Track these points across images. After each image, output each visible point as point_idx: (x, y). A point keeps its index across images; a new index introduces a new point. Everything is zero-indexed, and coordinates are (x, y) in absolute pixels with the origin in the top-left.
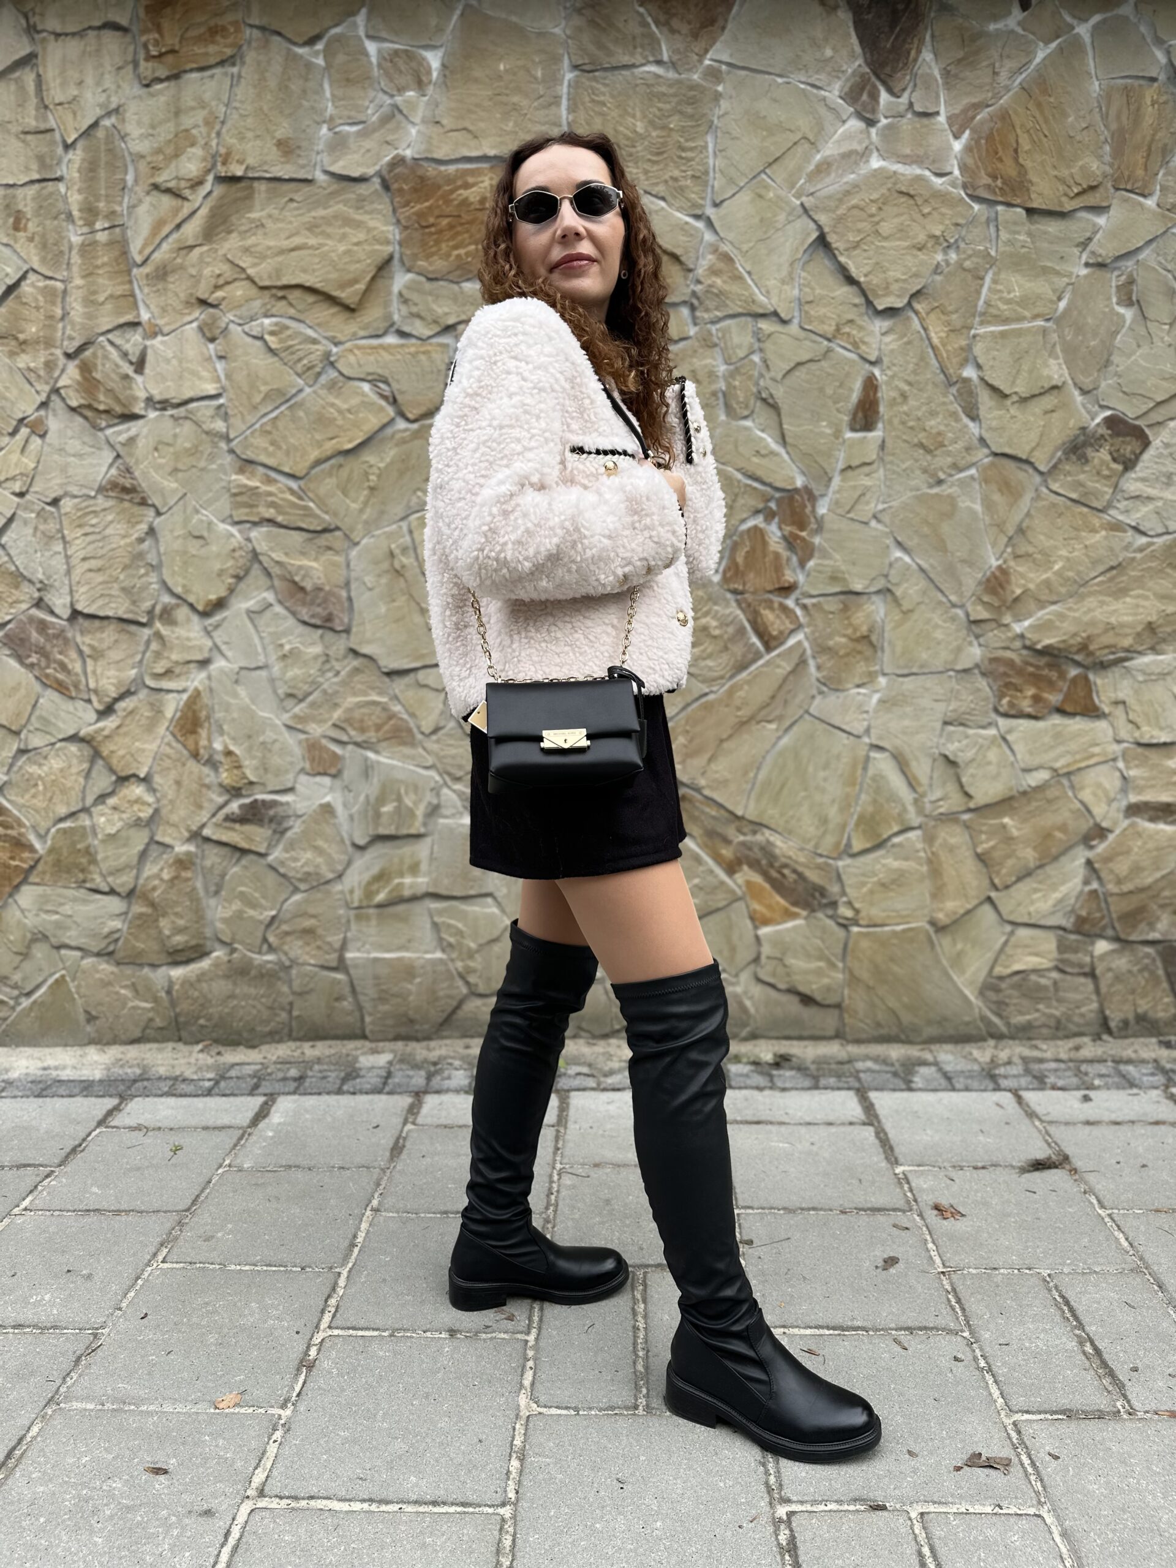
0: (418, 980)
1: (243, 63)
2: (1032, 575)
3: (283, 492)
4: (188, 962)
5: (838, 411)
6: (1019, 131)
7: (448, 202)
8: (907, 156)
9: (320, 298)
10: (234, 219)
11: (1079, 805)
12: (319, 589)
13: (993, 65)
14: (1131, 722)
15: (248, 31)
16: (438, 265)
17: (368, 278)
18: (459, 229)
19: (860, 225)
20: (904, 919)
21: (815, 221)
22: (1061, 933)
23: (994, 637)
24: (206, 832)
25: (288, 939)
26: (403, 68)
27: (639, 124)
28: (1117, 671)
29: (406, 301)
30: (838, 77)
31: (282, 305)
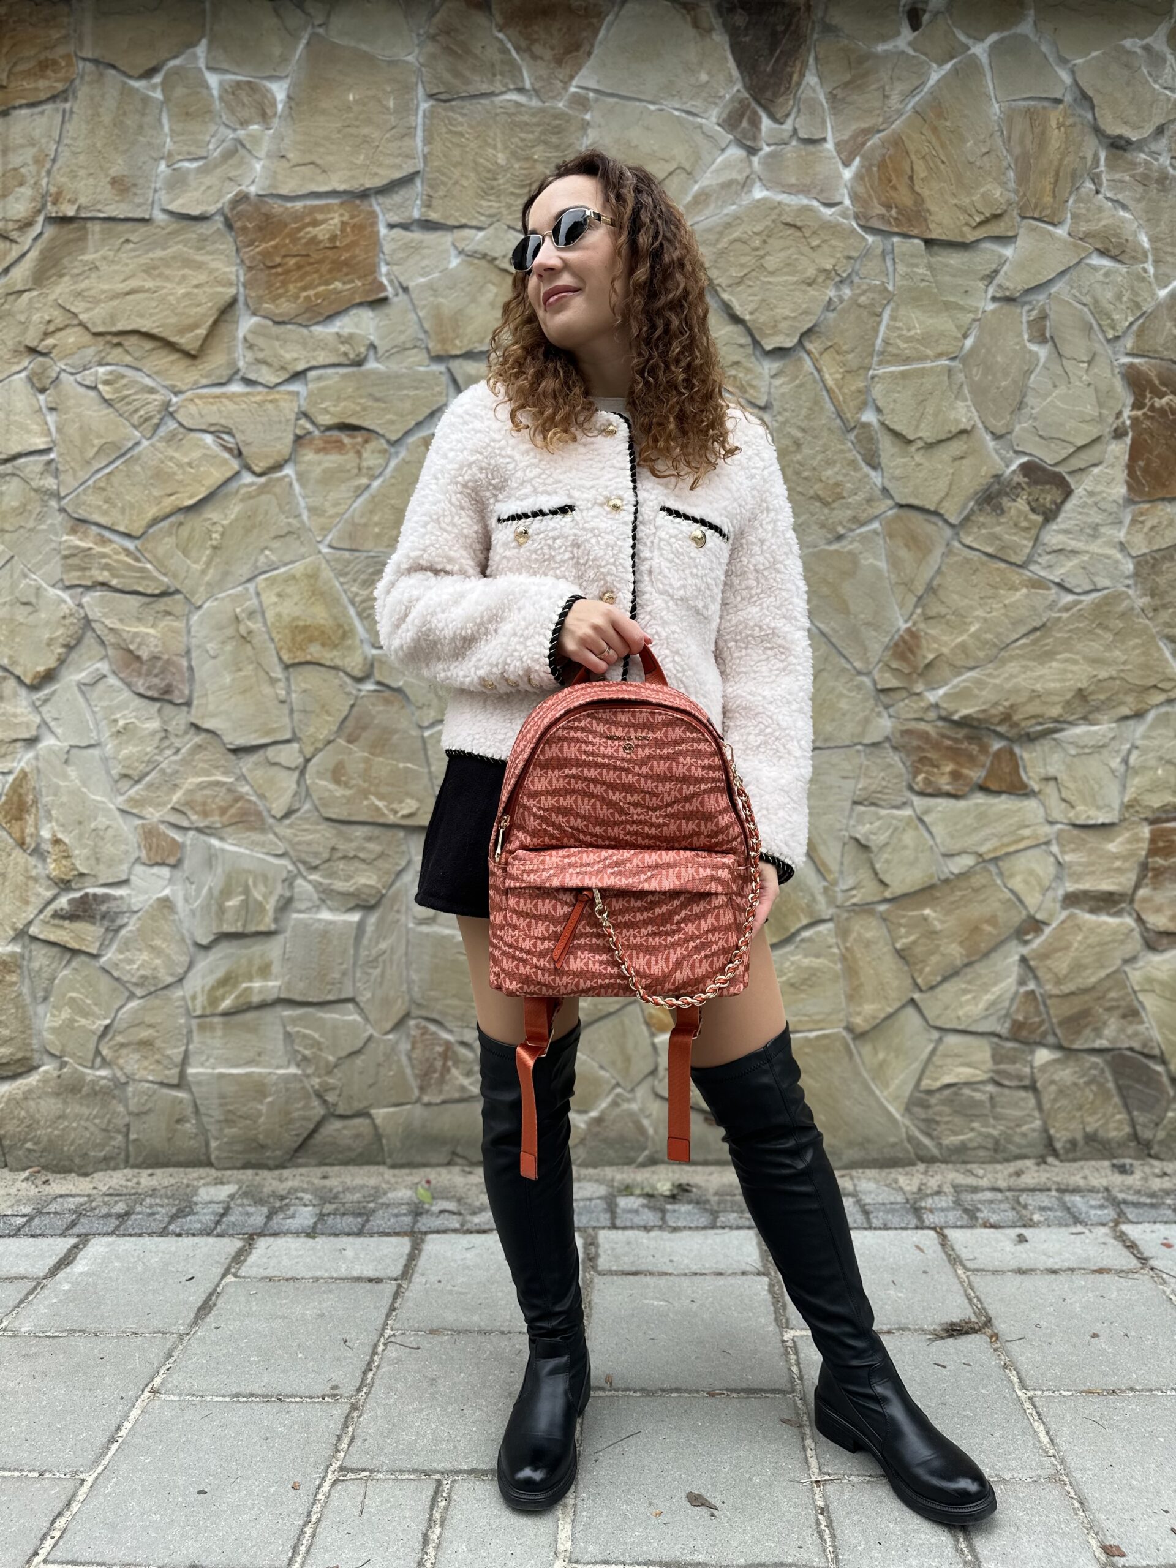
0: (269, 1099)
1: (75, 98)
2: (945, 638)
3: (118, 553)
4: (14, 1077)
6: (913, 157)
7: (295, 241)
8: (792, 186)
9: (158, 344)
10: (65, 261)
11: (1009, 895)
12: (155, 658)
13: (883, 88)
14: (1064, 800)
15: (81, 64)
16: (285, 307)
17: (209, 322)
18: (308, 269)
19: (743, 260)
20: (817, 1025)
22: (996, 1040)
23: (906, 708)
24: (33, 930)
25: (124, 1051)
26: (246, 100)
27: (500, 155)
28: (1046, 744)
29: (251, 347)
30: (715, 104)
31: (116, 354)
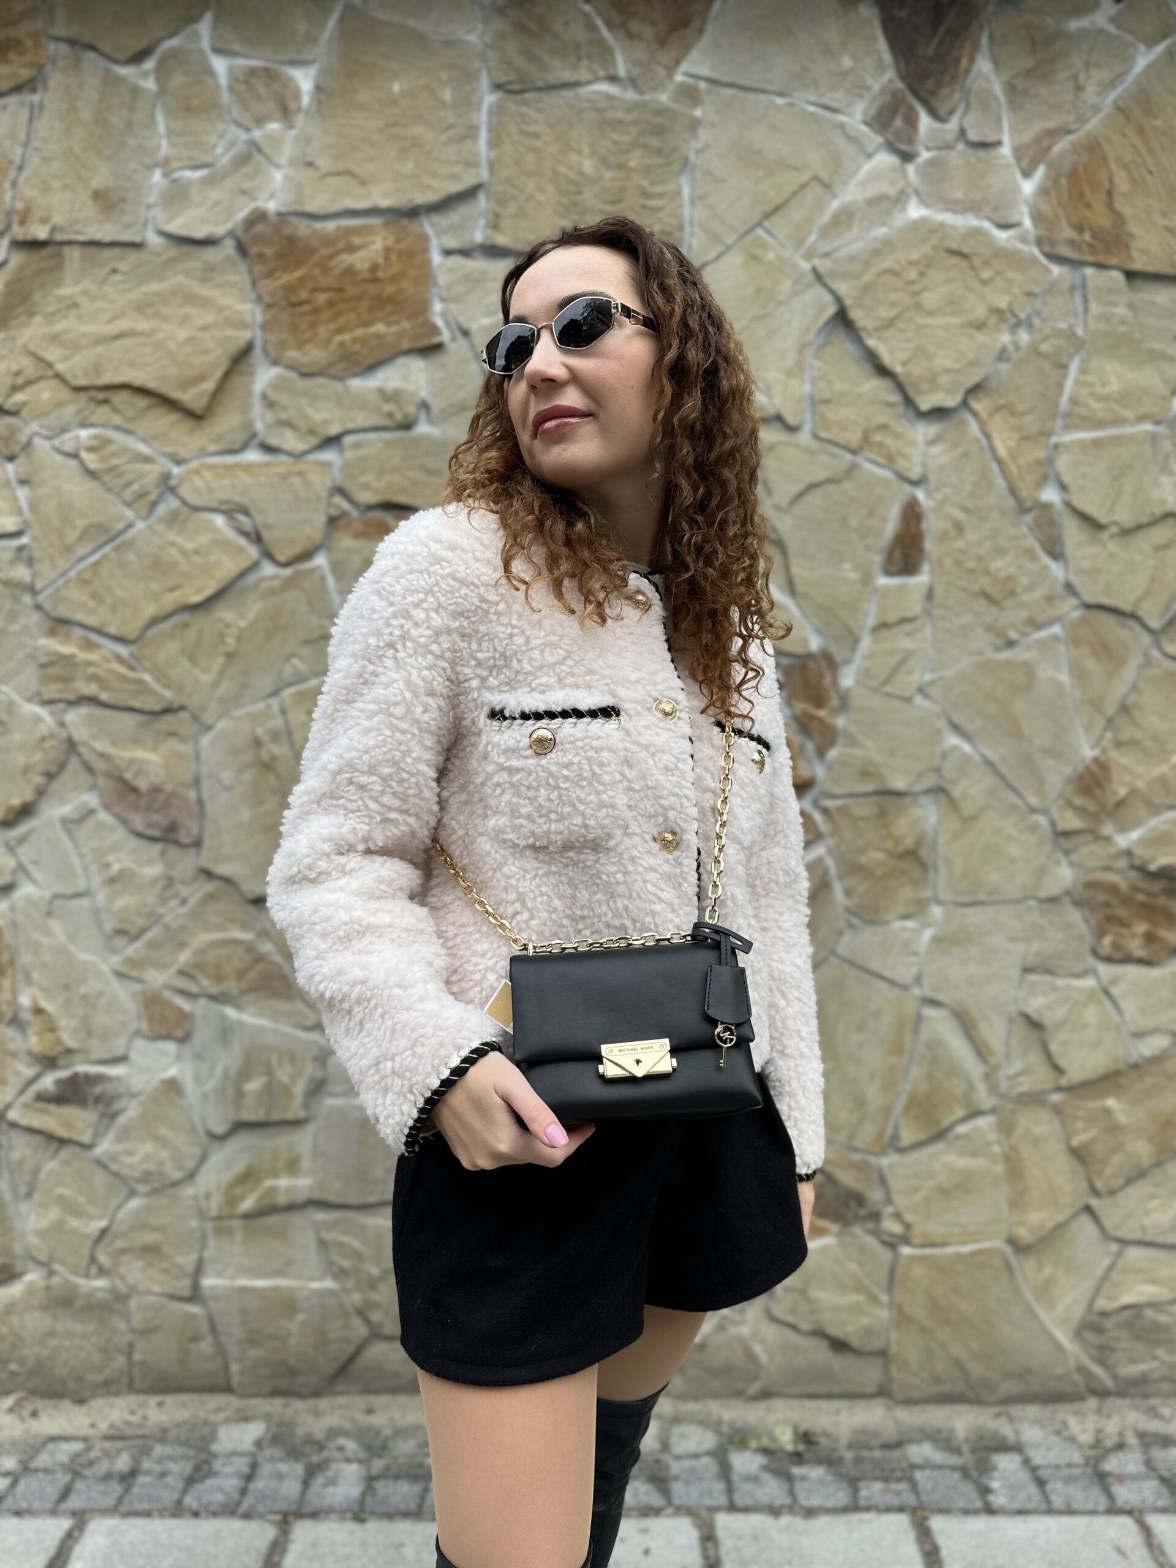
0: (300, 1317)
1: (46, 88)
3: (106, 660)
5: (868, 548)
6: (1113, 166)
7: (326, 270)
8: (957, 202)
9: (153, 401)
10: (37, 297)
12: (156, 790)
13: (1075, 78)
15: (52, 46)
16: (314, 355)
17: (219, 374)
18: (342, 306)
19: (895, 296)
20: (972, 1237)
21: (833, 292)
23: (1090, 853)
24: (12, 1115)
25: (125, 1258)
26: (262, 91)
27: (586, 162)
29: (271, 405)
30: (861, 97)
31: (104, 411)
